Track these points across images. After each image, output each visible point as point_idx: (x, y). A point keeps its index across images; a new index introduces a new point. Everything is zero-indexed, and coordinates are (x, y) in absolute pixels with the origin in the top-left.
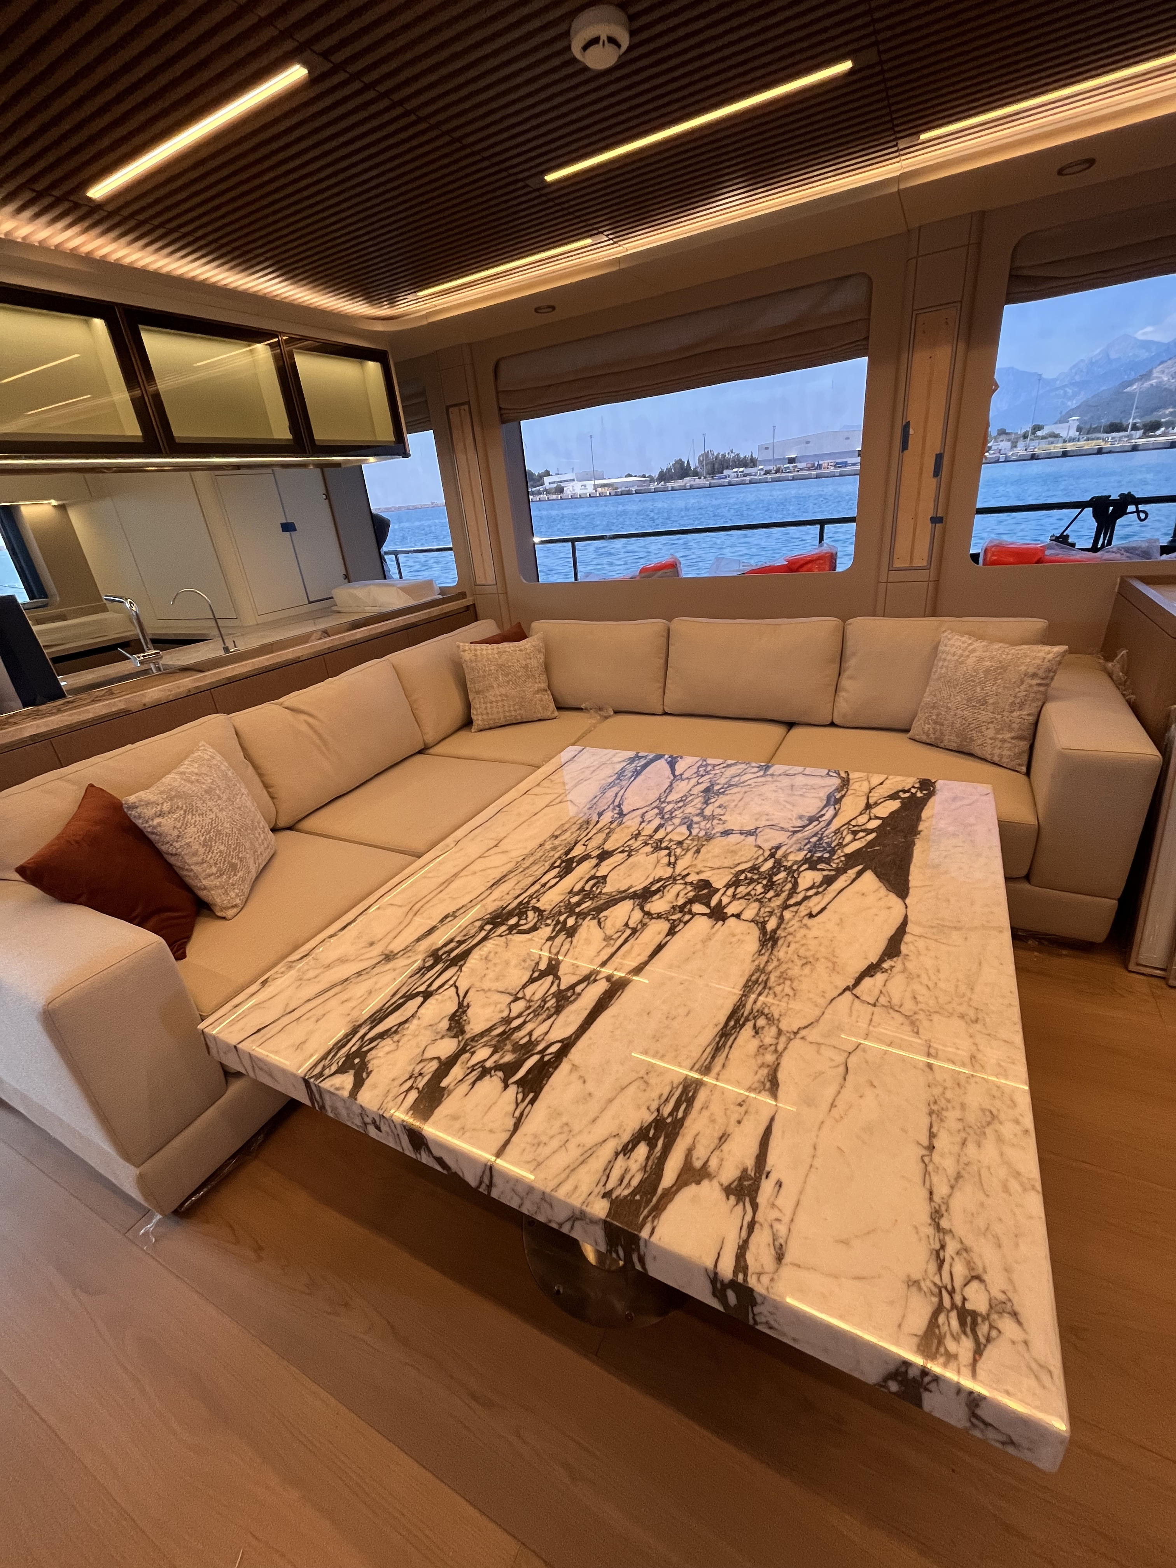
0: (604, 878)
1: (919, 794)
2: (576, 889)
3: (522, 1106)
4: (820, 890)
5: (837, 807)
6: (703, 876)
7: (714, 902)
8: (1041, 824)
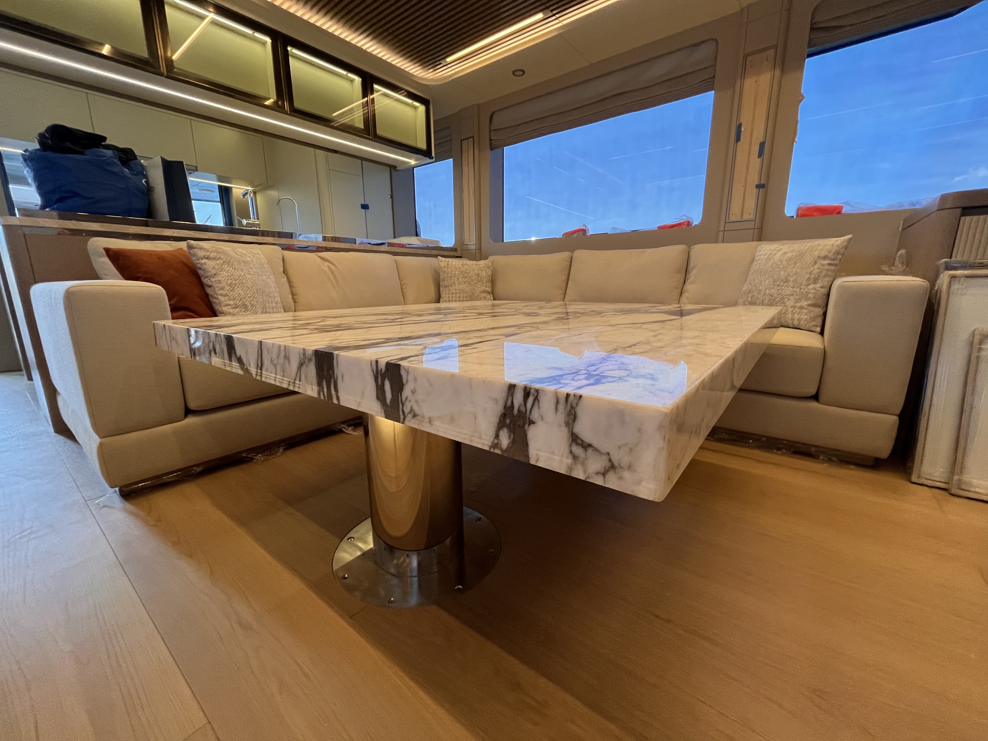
8: (827, 349)
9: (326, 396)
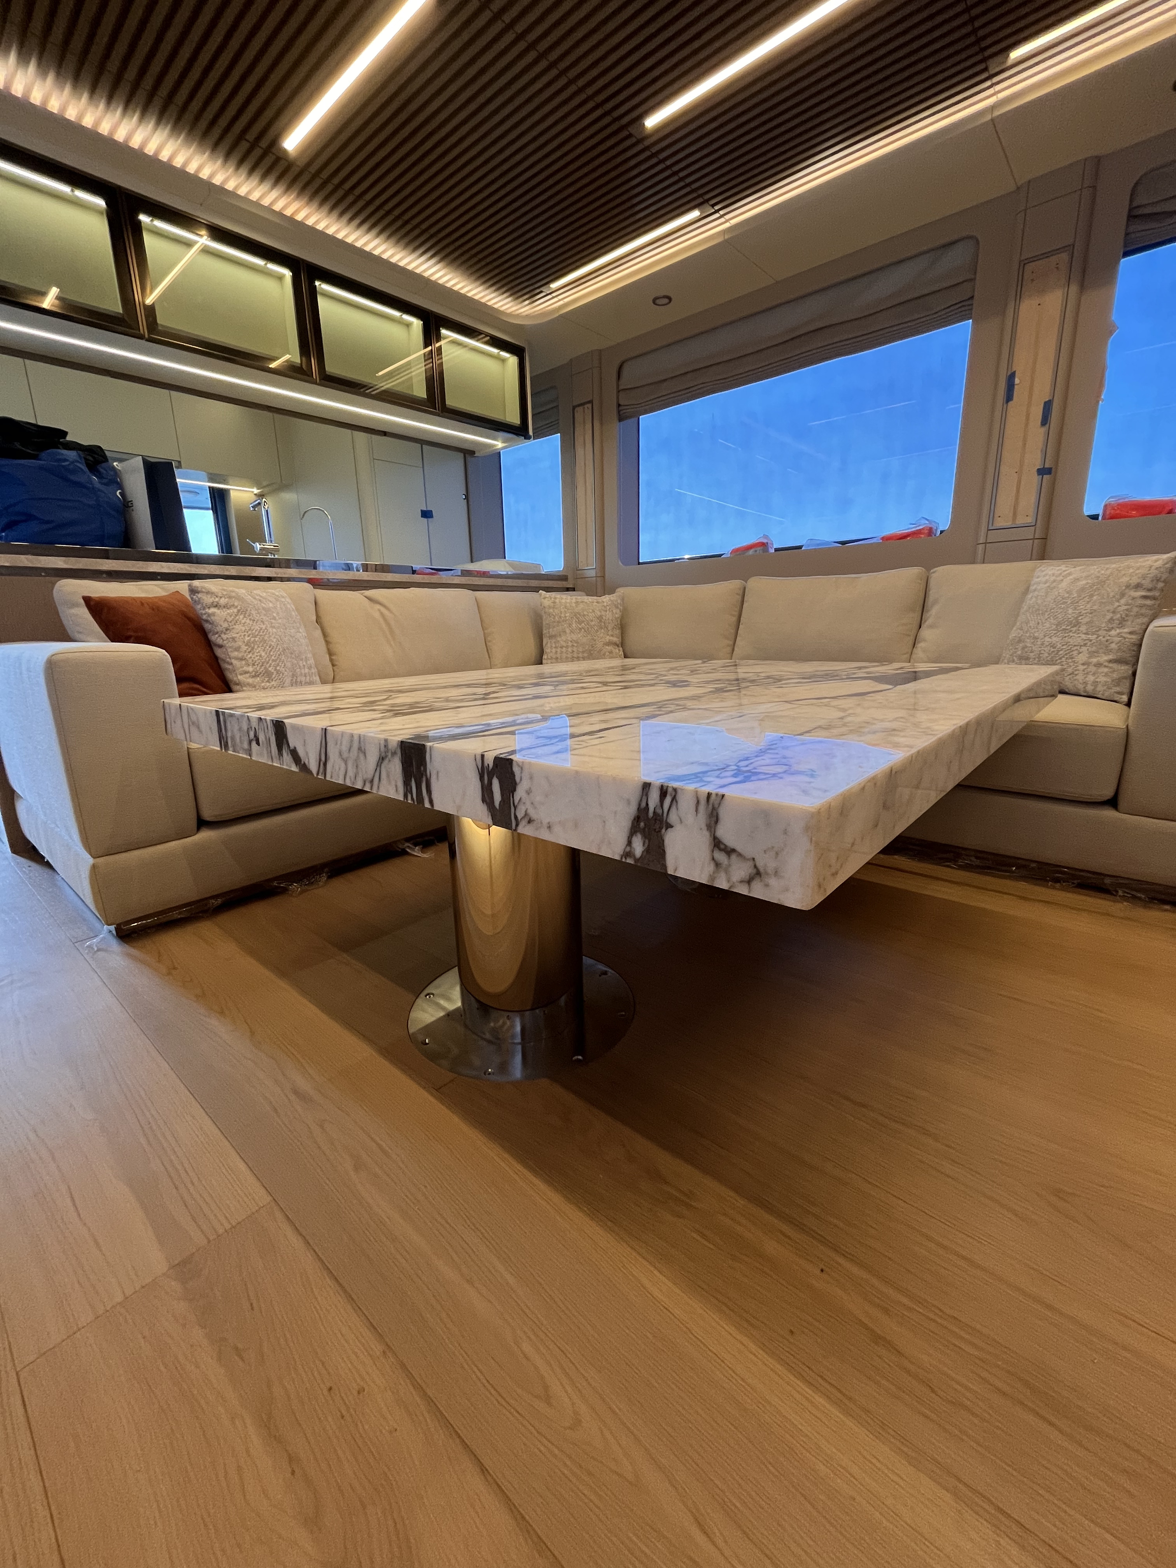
8: (1131, 728)
9: (415, 799)
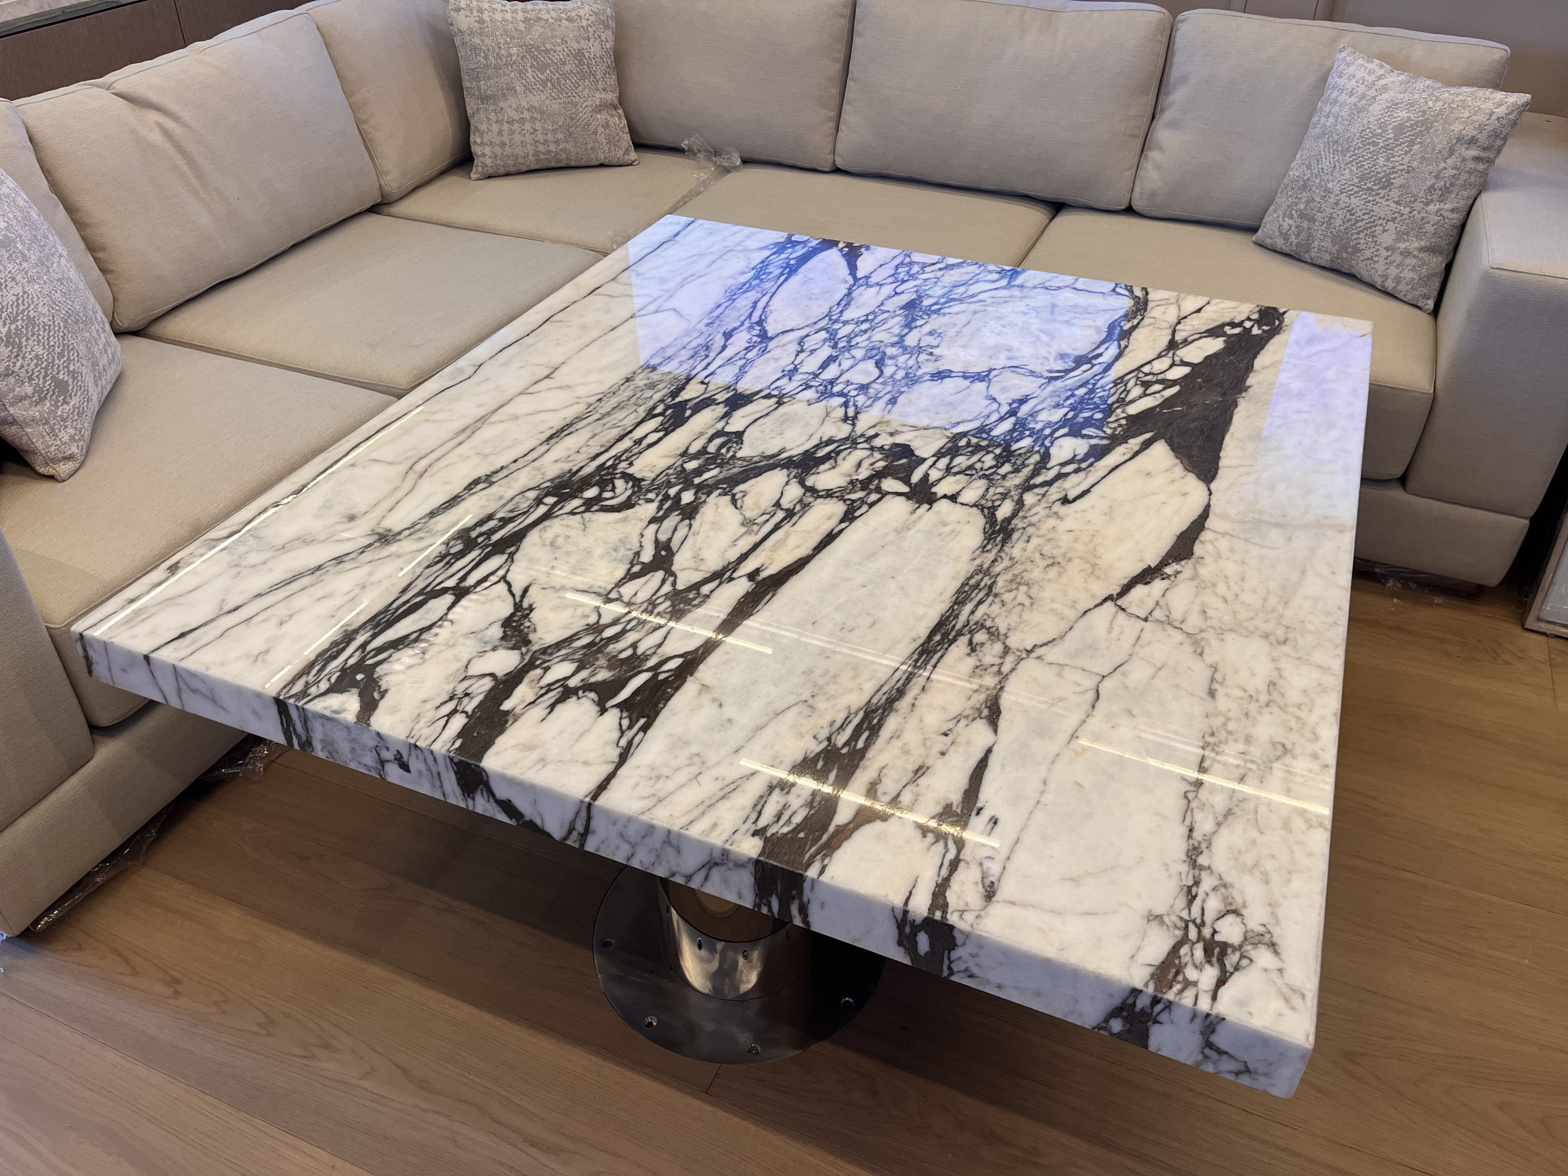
0: (739, 436)
1: (1256, 331)
2: (693, 450)
3: (629, 734)
4: (1084, 465)
5: (1123, 343)
6: (899, 439)
7: (916, 477)
8: (1438, 397)
